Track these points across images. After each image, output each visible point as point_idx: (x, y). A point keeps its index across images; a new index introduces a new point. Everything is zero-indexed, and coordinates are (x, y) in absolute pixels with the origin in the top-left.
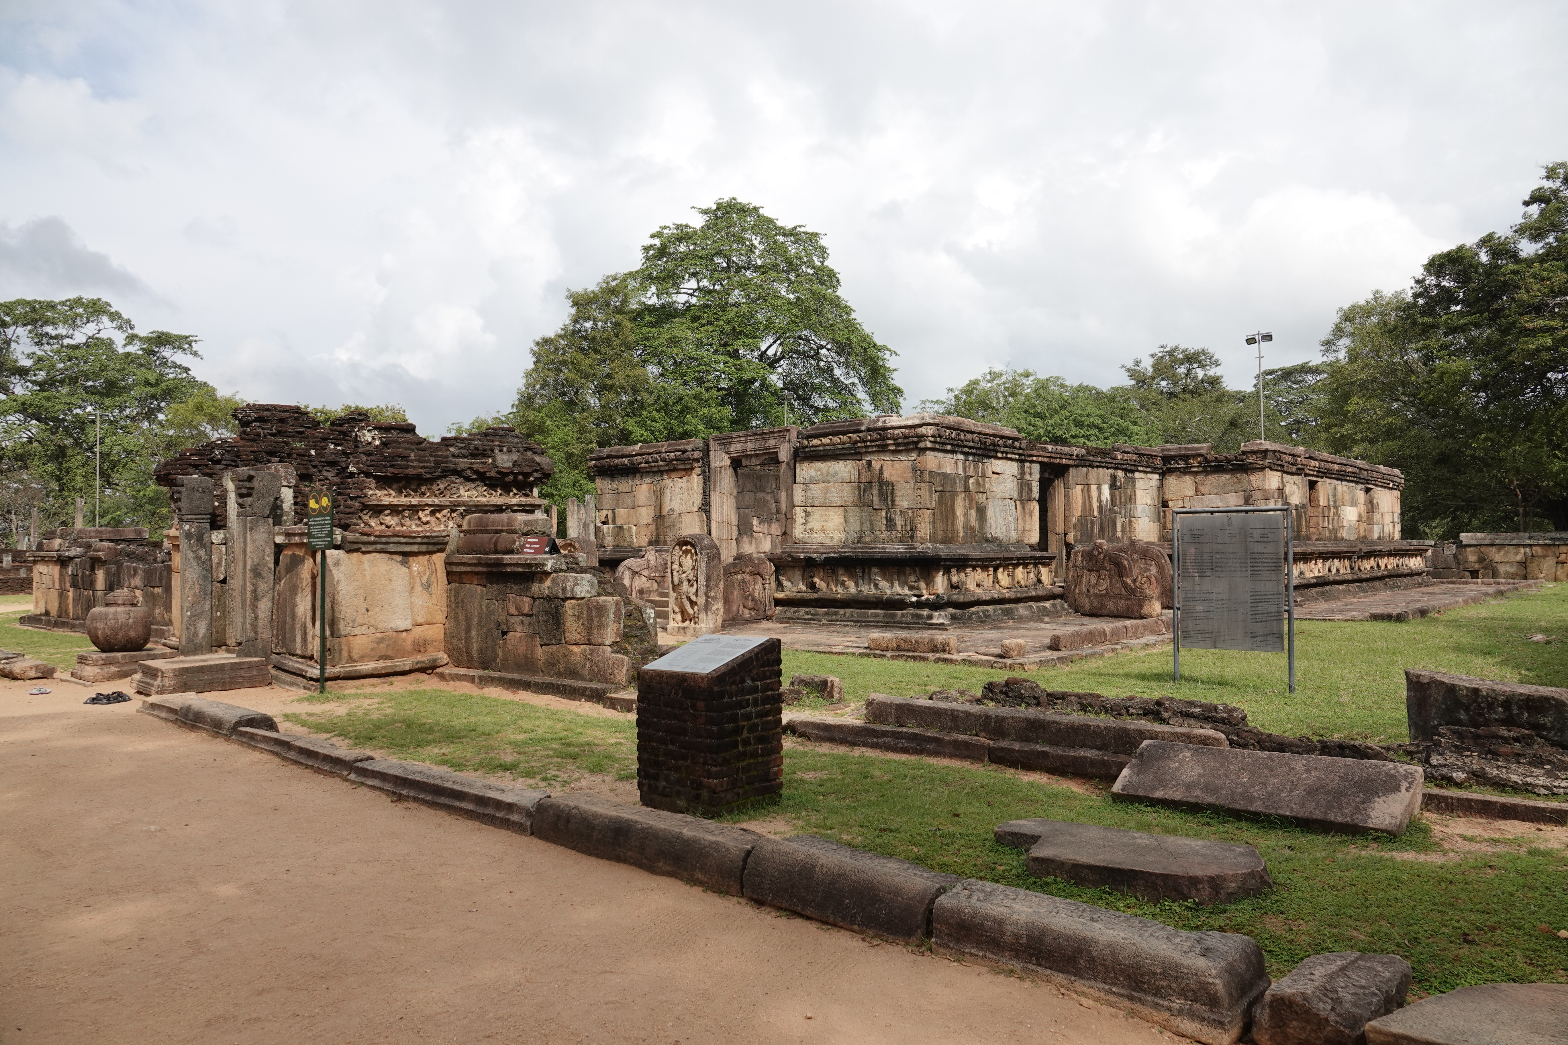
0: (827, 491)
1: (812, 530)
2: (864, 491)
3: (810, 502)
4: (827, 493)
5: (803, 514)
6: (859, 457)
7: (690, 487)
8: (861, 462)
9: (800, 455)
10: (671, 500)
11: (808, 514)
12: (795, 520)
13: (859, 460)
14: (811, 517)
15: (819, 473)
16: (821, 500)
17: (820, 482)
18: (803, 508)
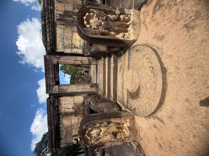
1: (80, 46)
4: (68, 39)
5: (75, 49)
6: (55, 24)
7: (64, 100)
8: (57, 23)
9: (54, 48)
10: (69, 109)
11: (75, 47)
12: (77, 52)
13: (56, 24)
14: (75, 45)
15: (61, 41)
16: (70, 41)
17: (64, 41)
18: (72, 49)
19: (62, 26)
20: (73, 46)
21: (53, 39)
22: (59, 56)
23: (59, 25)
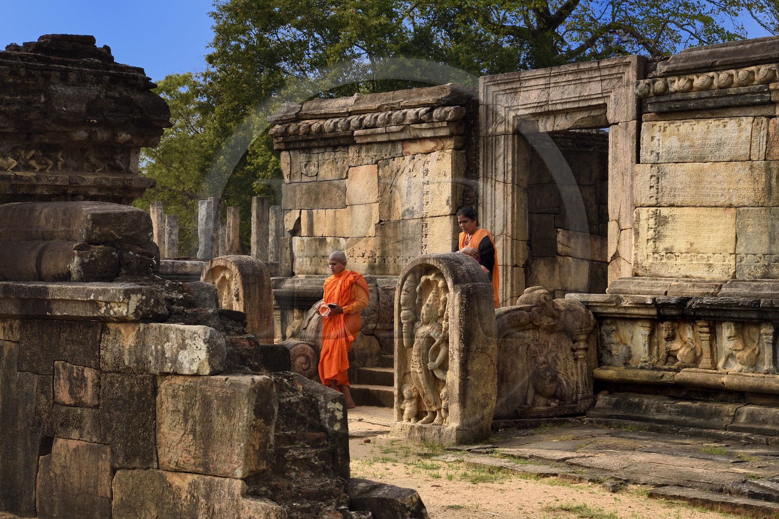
0: (700, 178)
1: (669, 251)
2: (778, 176)
3: (666, 200)
5: (653, 222)
6: (768, 111)
8: (771, 120)
9: (650, 108)
10: (408, 193)
11: (661, 221)
13: (766, 118)
14: (669, 226)
15: (687, 143)
16: (689, 195)
17: (688, 160)
18: (653, 209)
20: (665, 212)
21: (692, 105)
22: (633, 131)
23: (765, 132)
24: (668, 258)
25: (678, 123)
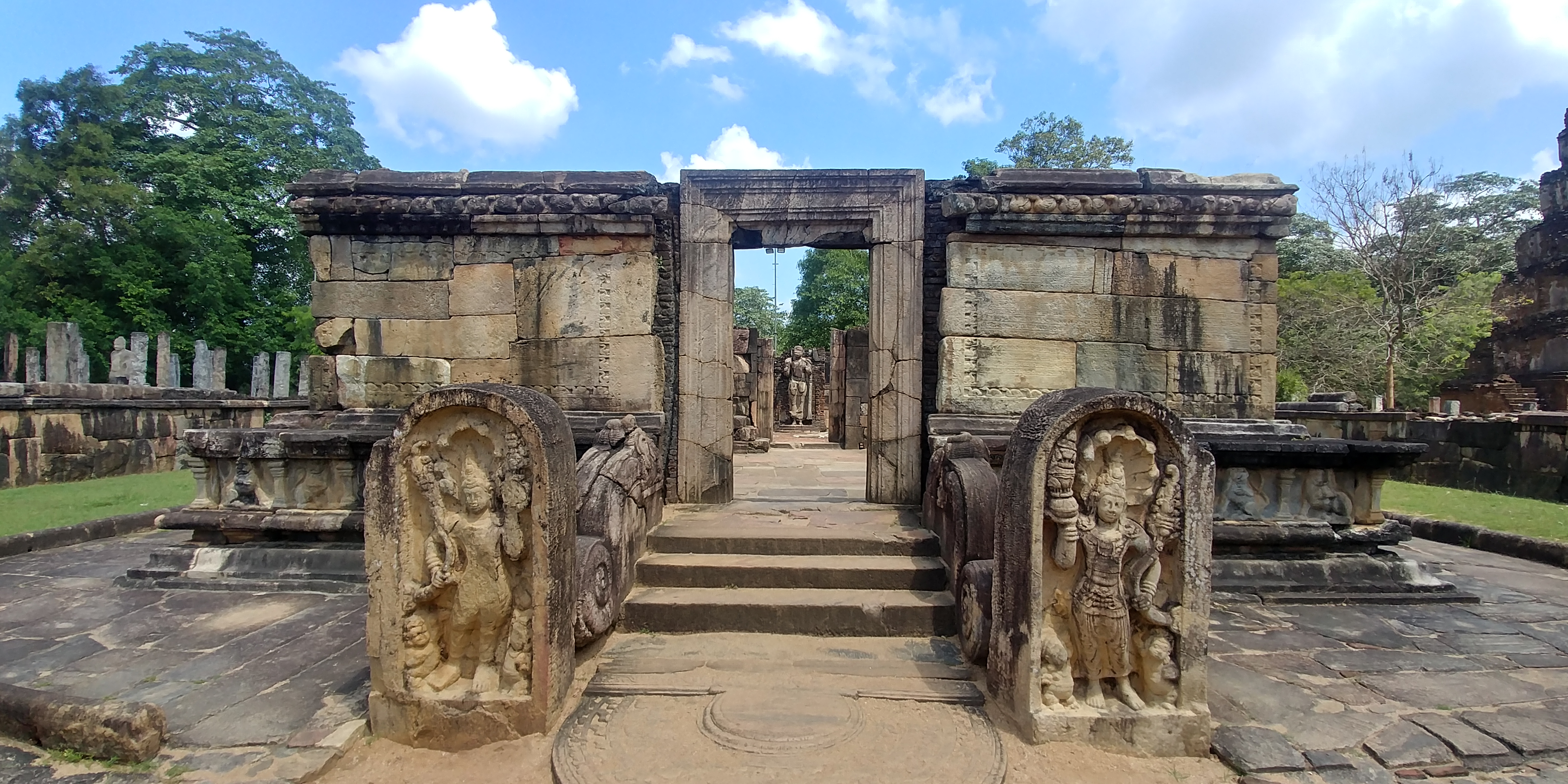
0: (1035, 306)
1: (994, 386)
2: (1129, 312)
3: (987, 329)
4: (1034, 311)
5: (971, 352)
6: (1114, 243)
7: (635, 279)
8: (1119, 254)
9: (970, 227)
10: (572, 304)
11: (982, 353)
12: (950, 364)
13: (1114, 251)
14: (993, 358)
16: (1019, 325)
17: (1016, 288)
18: (969, 339)
19: (1104, 283)
20: (986, 342)
21: (1026, 228)
22: (919, 253)
23: (1112, 264)
24: (993, 393)
25: (1001, 247)
